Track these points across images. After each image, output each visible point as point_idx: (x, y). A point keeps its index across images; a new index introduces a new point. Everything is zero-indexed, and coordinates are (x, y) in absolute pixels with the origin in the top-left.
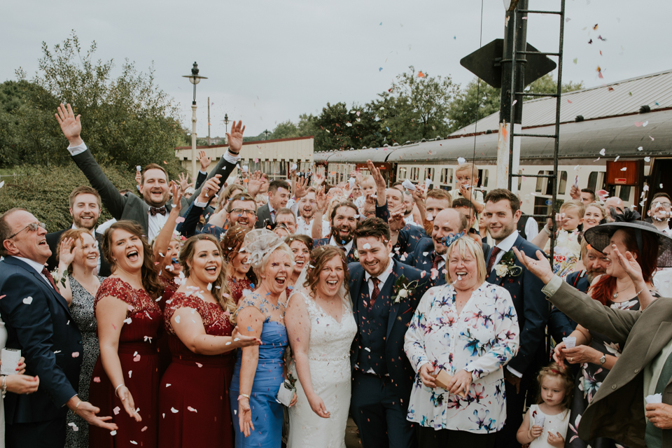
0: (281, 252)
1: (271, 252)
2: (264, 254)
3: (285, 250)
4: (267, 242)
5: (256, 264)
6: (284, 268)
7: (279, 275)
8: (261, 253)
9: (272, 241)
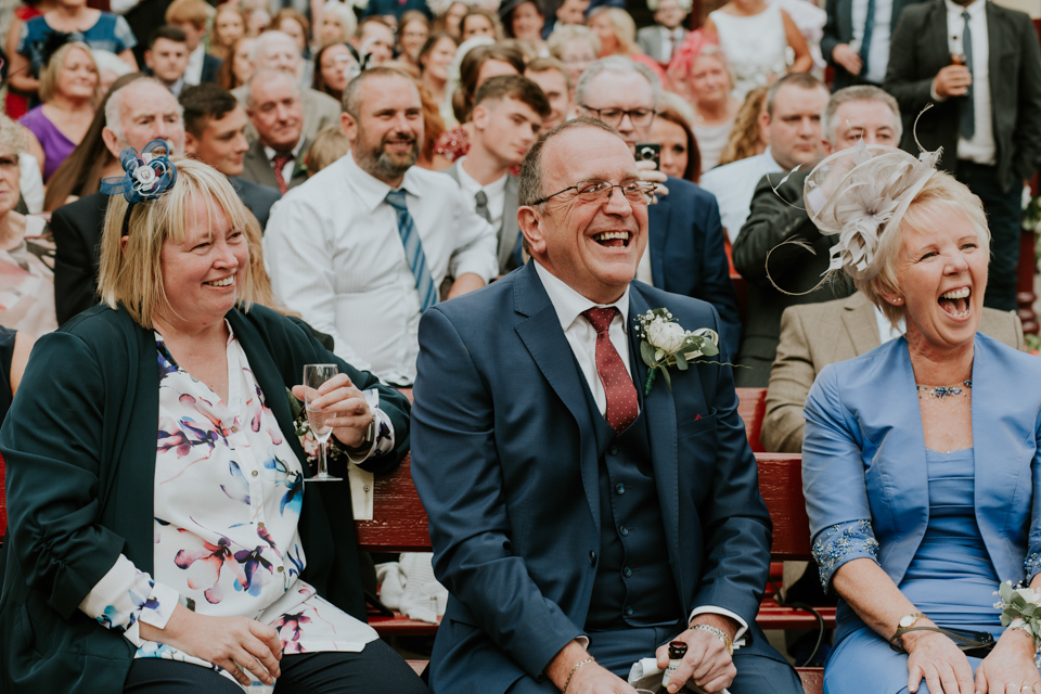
0: (934, 206)
1: (901, 213)
2: (881, 228)
3: (949, 197)
4: (881, 186)
5: (862, 267)
6: (959, 259)
7: (949, 284)
8: (868, 227)
9: (895, 177)
